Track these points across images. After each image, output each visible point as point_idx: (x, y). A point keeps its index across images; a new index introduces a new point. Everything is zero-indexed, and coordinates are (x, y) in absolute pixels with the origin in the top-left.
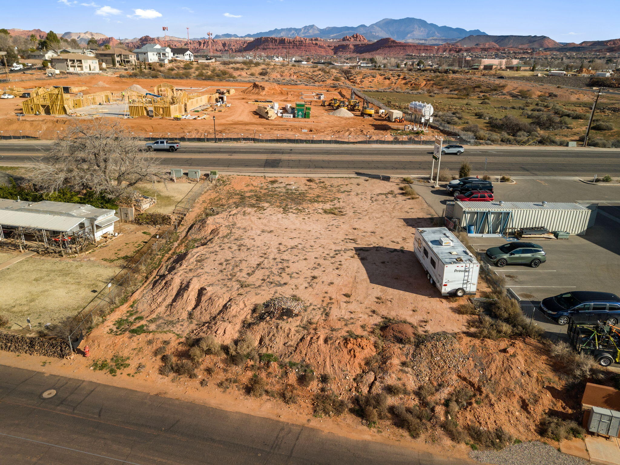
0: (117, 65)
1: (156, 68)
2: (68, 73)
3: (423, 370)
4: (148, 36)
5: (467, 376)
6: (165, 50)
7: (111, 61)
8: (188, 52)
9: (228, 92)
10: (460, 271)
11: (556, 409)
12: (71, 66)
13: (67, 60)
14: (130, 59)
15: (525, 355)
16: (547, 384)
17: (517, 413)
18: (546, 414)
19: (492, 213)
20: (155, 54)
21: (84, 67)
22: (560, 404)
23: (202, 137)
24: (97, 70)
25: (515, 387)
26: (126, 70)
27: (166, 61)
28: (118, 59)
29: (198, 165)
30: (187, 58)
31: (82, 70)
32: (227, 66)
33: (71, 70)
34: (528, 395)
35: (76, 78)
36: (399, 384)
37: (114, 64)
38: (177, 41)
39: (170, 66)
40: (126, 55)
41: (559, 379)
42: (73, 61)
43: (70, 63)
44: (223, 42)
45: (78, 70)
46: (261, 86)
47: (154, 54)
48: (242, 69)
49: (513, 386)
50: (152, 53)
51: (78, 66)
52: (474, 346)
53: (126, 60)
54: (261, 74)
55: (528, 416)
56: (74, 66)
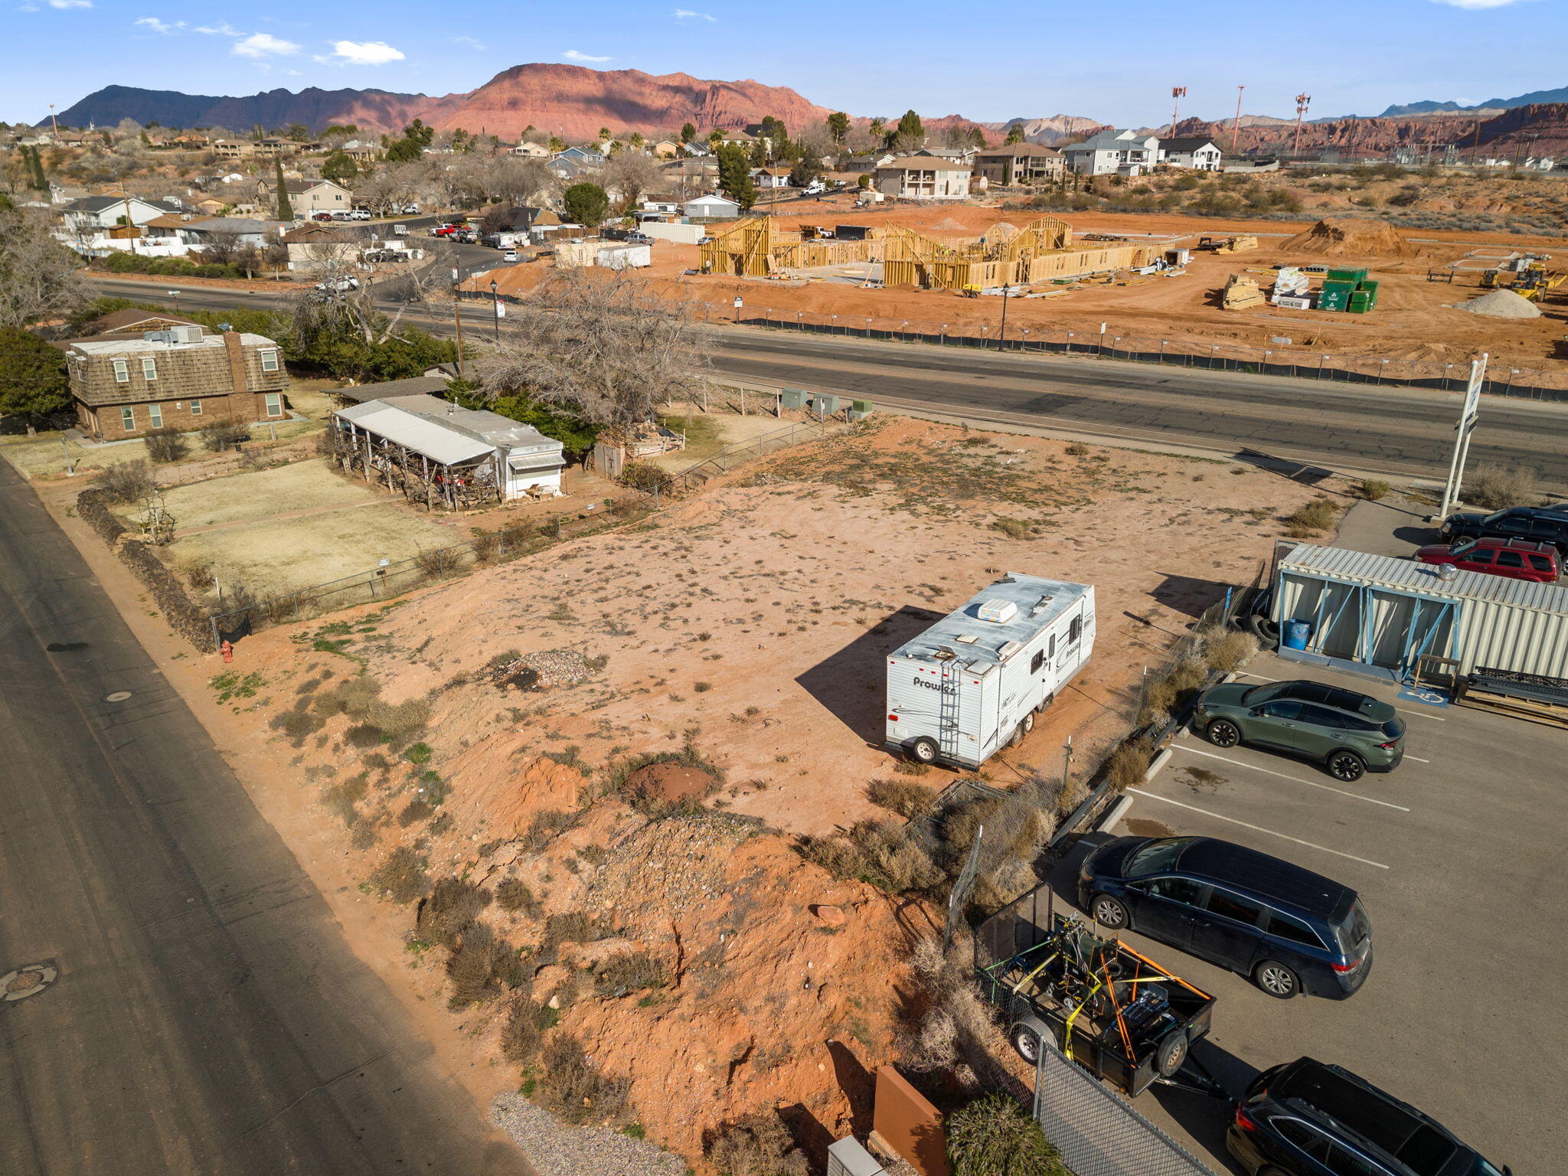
0: (1014, 182)
1: (1099, 188)
2: (899, 200)
3: (611, 880)
4: (1196, 119)
5: (685, 933)
6: (1142, 144)
7: (1001, 172)
8: (1209, 147)
9: (1231, 244)
10: (928, 685)
11: (817, 1114)
12: (910, 185)
13: (903, 171)
14: (1048, 166)
15: (864, 943)
16: (842, 1037)
17: (700, 1068)
18: (777, 1110)
19: (1380, 595)
20: (1114, 153)
21: (937, 187)
22: (840, 1108)
23: (977, 336)
24: (964, 194)
25: (757, 1010)
26: (1028, 192)
27: (1134, 171)
28: (1018, 167)
29: (870, 390)
30: (1199, 161)
31: (932, 193)
32: (1299, 181)
33: (909, 193)
34: (772, 1041)
35: (910, 209)
36: (536, 888)
37: (1006, 180)
38: (1271, 127)
39: (1141, 181)
40: (1038, 159)
41: (892, 1043)
42: (918, 173)
43: (908, 179)
44: (1402, 125)
45: (923, 194)
46: (1335, 230)
47: (1110, 155)
48: (1341, 188)
49: (757, 1003)
50: (1106, 152)
51: (925, 185)
52: (764, 870)
53: (1035, 169)
54: (1396, 201)
55: (723, 1092)
56: (917, 186)
